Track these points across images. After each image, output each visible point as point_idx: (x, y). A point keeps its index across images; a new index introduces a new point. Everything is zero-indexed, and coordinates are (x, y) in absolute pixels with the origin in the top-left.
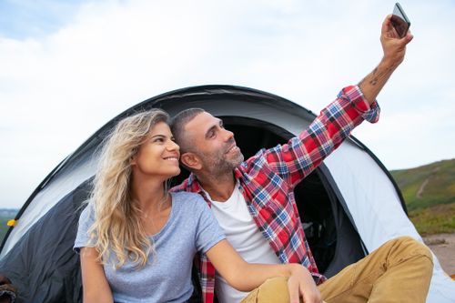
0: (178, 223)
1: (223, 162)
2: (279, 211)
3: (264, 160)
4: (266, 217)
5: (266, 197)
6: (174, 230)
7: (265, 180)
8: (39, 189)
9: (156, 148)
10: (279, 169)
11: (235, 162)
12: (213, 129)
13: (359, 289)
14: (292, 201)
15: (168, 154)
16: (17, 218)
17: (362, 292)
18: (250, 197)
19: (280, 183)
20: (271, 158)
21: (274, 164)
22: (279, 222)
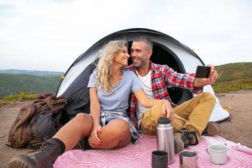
8: (72, 66)
13: (188, 110)
15: (125, 58)
16: (65, 76)
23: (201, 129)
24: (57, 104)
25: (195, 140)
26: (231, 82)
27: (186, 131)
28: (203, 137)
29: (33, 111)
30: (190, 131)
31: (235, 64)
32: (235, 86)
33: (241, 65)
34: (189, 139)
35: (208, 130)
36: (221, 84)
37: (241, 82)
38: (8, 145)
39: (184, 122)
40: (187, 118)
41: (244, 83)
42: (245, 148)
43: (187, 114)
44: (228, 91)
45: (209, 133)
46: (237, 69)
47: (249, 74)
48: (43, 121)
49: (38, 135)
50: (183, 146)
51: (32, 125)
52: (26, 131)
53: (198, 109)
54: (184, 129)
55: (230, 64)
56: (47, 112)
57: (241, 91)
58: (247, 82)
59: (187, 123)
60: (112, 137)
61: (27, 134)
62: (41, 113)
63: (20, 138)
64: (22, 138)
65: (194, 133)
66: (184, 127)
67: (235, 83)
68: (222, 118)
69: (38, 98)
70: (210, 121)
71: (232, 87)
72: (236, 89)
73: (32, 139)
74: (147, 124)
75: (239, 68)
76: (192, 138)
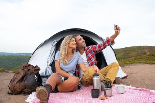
0: (75, 57)
1: (81, 46)
2: (92, 58)
3: (91, 48)
4: (89, 59)
5: (90, 55)
6: (74, 59)
7: (90, 52)
8: (37, 49)
9: (72, 43)
10: (93, 50)
11: (84, 46)
12: (81, 39)
14: (95, 57)
15: (73, 44)
16: (32, 55)
17: (106, 72)
18: (87, 55)
19: (93, 53)
20: (92, 48)
21: (93, 49)
22: (91, 61)
23: (113, 80)
24: (36, 70)
25: (110, 85)
26: (128, 59)
27: (105, 81)
28: (114, 85)
29: (24, 73)
30: (107, 81)
31: (131, 47)
32: (130, 61)
33: (135, 48)
34: (107, 85)
35: (116, 81)
36: (123, 60)
37: (134, 59)
38: (8, 93)
39: (104, 77)
40: (106, 75)
41: (136, 59)
42: (133, 87)
43: (105, 74)
44: (127, 64)
45: (116, 83)
46: (132, 50)
47: (140, 53)
48: (31, 78)
49: (29, 86)
50: (105, 87)
51: (25, 81)
52: (22, 84)
53: (111, 71)
54: (105, 80)
55: (128, 47)
56: (31, 74)
57: (135, 64)
58: (138, 59)
59: (106, 77)
60: (71, 85)
61: (22, 86)
62: (29, 75)
63: (18, 88)
64: (19, 88)
65: (110, 82)
66: (104, 79)
67: (131, 59)
68: (123, 77)
69: (24, 67)
70: (116, 77)
71: (129, 62)
72: (132, 63)
73: (25, 88)
74: (86, 78)
75: (133, 50)
76: (109, 84)
